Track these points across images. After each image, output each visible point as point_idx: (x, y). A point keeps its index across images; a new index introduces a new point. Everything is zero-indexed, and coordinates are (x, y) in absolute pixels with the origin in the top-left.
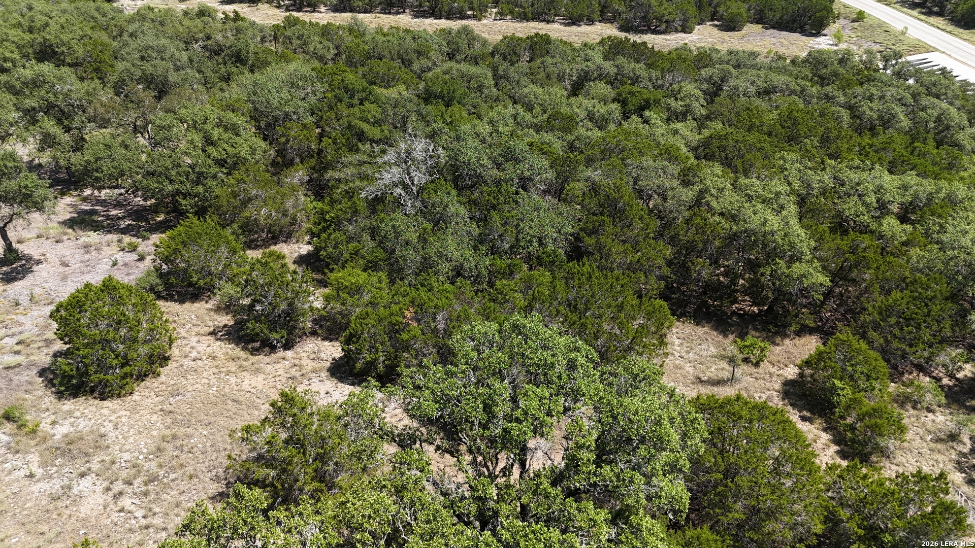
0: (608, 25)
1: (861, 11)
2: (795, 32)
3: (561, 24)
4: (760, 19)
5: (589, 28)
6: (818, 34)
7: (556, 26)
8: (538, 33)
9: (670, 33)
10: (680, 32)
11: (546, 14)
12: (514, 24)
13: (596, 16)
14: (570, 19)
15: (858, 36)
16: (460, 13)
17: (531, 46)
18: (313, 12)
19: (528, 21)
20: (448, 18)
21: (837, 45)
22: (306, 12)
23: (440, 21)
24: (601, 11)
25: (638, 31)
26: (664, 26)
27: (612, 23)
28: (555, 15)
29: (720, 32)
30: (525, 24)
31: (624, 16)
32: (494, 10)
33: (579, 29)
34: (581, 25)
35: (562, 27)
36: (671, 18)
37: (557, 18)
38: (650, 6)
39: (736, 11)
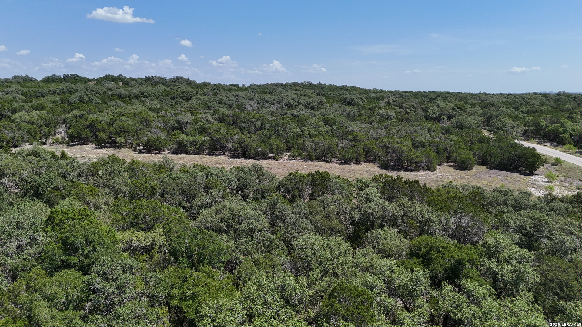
0: (371, 164)
1: (557, 158)
2: (512, 171)
3: (336, 163)
4: (483, 162)
5: (357, 166)
6: (531, 174)
7: (332, 164)
8: (318, 171)
9: (419, 170)
10: (426, 170)
11: (325, 156)
12: (302, 163)
13: (362, 158)
14: (343, 160)
15: (564, 176)
16: (263, 155)
17: (312, 182)
18: (158, 154)
19: (312, 161)
20: (254, 159)
21: (551, 182)
22: (153, 153)
23: (249, 160)
24: (365, 155)
25: (393, 169)
26: (414, 166)
27: (374, 163)
28: (332, 157)
29: (456, 170)
30: (310, 163)
31: (383, 158)
32: (288, 154)
33: (350, 167)
34: (351, 164)
35: (337, 166)
36: (419, 160)
37: (333, 159)
38: (402, 151)
39: (466, 156)
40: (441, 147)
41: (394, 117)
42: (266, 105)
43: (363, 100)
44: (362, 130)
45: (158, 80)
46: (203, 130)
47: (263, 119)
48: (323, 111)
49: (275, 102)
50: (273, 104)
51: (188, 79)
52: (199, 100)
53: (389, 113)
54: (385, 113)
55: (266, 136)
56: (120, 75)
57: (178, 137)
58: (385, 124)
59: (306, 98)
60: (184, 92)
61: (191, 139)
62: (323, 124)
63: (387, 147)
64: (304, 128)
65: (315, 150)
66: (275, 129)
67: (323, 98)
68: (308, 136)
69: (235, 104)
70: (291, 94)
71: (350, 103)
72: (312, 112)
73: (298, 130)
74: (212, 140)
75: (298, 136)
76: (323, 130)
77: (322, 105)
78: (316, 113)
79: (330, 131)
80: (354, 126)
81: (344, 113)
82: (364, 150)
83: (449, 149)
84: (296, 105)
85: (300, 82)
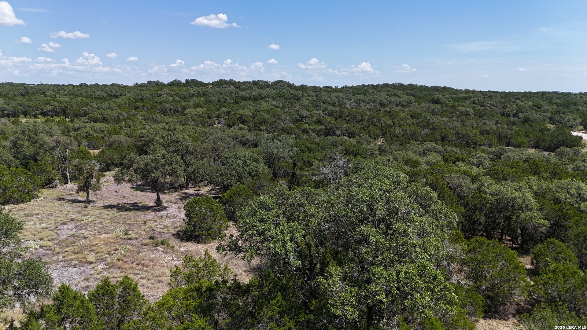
4: (536, 147)
13: (439, 142)
24: (442, 139)
28: (416, 141)
36: (482, 143)
38: (469, 136)
39: (521, 141)
40: (502, 135)
41: (472, 113)
42: (362, 104)
43: (449, 100)
44: (442, 123)
45: (263, 84)
46: (318, 122)
47: (362, 114)
48: (411, 108)
49: (370, 101)
50: (368, 103)
51: (288, 82)
52: (308, 100)
53: (468, 110)
54: (464, 110)
55: (366, 126)
56: (231, 79)
57: (303, 126)
58: (462, 118)
59: (397, 98)
60: (292, 94)
61: (312, 127)
62: (410, 117)
63: (458, 133)
64: (395, 120)
65: (403, 136)
66: (372, 121)
67: (412, 99)
68: (398, 126)
69: (337, 103)
70: (383, 95)
71: (437, 102)
72: (402, 108)
73: (390, 122)
74: (327, 129)
75: (390, 126)
76: (410, 122)
77: (411, 103)
78: (405, 109)
79: (415, 123)
80: (435, 119)
81: (430, 110)
82: (441, 136)
83: (509, 136)
84: (388, 104)
85: (391, 83)
